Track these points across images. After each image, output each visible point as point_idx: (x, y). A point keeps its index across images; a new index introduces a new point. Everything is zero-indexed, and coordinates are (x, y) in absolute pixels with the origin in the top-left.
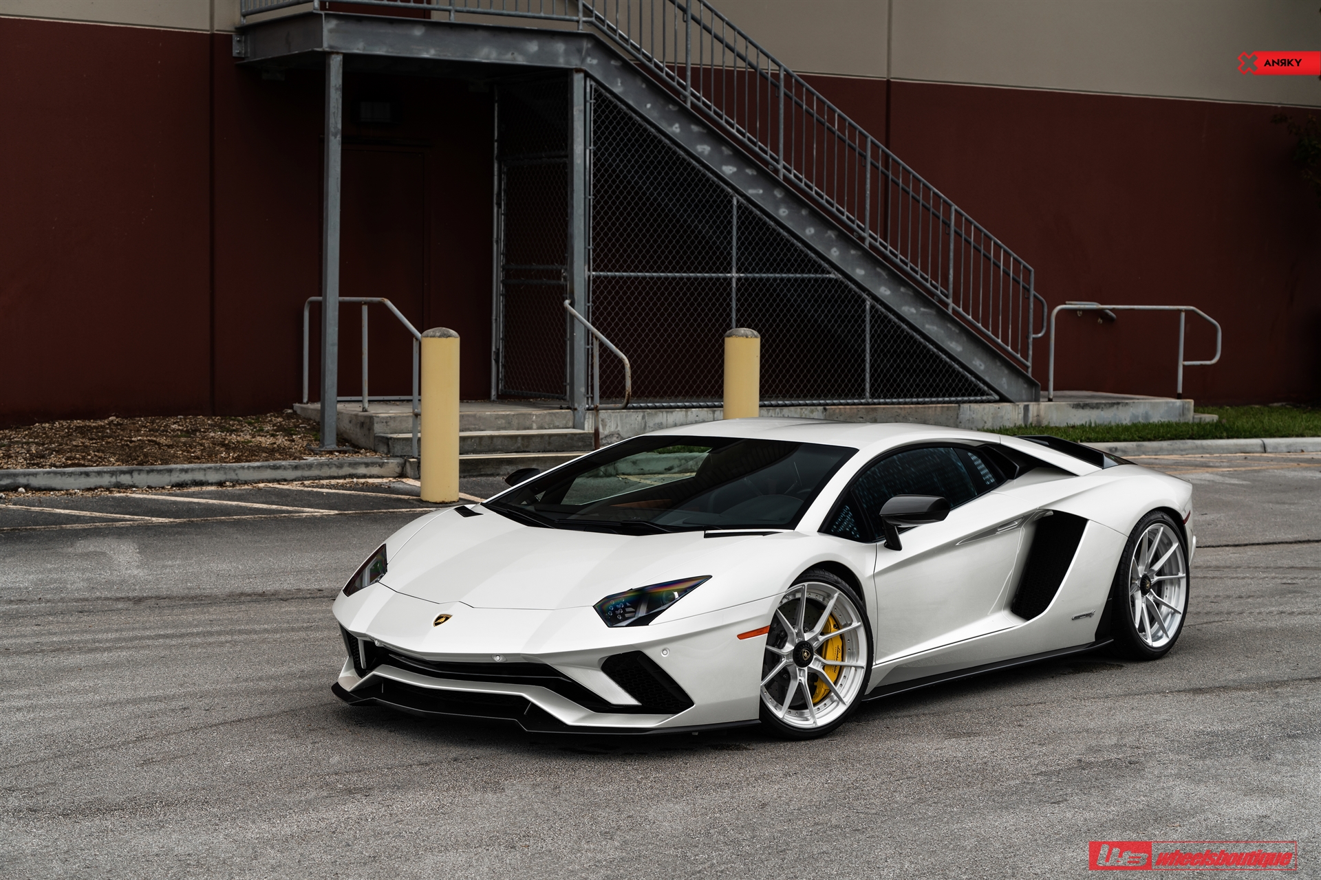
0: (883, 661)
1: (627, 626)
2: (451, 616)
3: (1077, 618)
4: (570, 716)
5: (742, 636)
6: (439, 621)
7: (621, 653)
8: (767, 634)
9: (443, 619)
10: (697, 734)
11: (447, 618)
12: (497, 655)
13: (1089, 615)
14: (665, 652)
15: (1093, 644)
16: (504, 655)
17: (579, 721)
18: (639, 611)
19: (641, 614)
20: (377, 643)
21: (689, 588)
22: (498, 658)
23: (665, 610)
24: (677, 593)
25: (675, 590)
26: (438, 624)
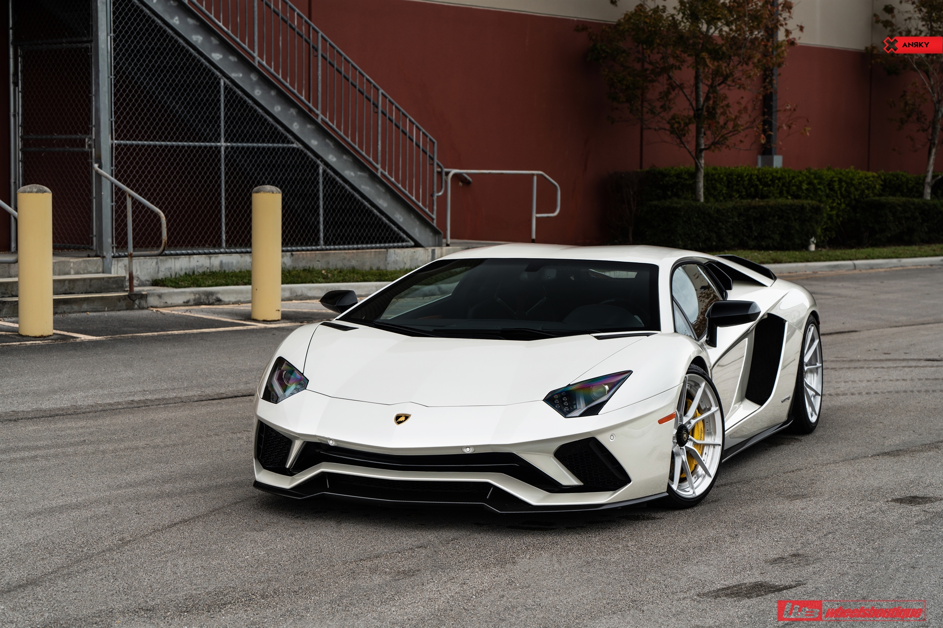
1: (579, 417)
2: (410, 415)
3: (783, 401)
4: (533, 497)
5: (661, 421)
7: (578, 440)
8: (674, 420)
9: (403, 418)
11: (407, 417)
12: (467, 447)
13: (788, 399)
14: (612, 437)
16: (474, 447)
17: (541, 500)
18: (580, 404)
19: (582, 407)
20: (331, 443)
21: (619, 382)
22: (468, 449)
23: (607, 401)
24: (607, 387)
25: (606, 385)
26: (399, 423)
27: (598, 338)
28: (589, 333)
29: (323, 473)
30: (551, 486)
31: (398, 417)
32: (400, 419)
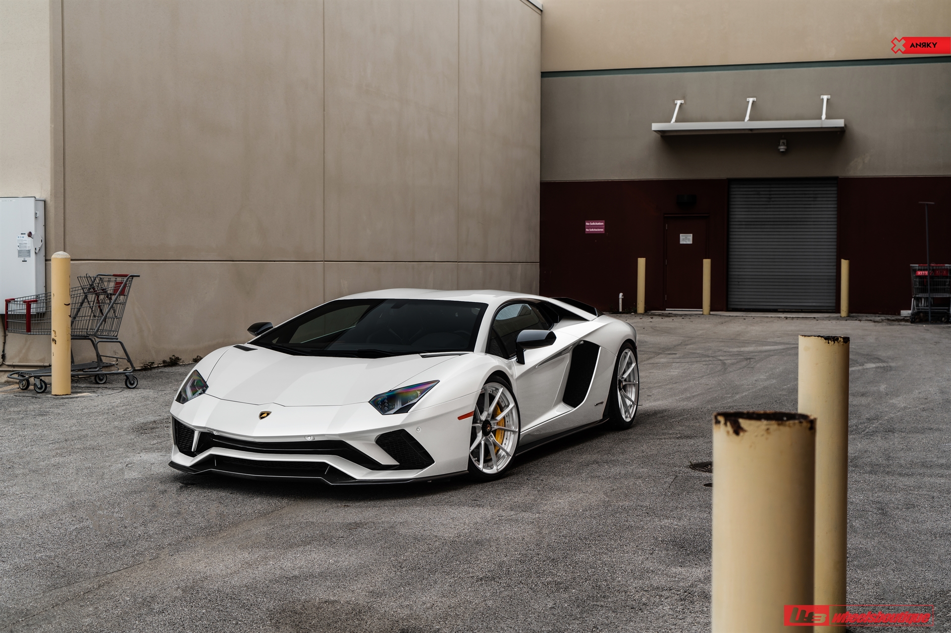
0: (526, 429)
1: (394, 414)
2: (271, 412)
3: (597, 405)
4: (358, 473)
5: (460, 418)
6: (263, 416)
7: (391, 431)
8: (472, 417)
9: (265, 415)
10: (431, 481)
11: (268, 414)
12: (308, 436)
13: (602, 403)
14: (418, 430)
15: (601, 421)
16: (314, 436)
17: (364, 476)
18: (397, 404)
19: (399, 406)
20: (215, 433)
21: (427, 389)
22: (309, 438)
23: (416, 403)
24: (419, 392)
25: (418, 390)
26: (262, 418)
27: (423, 357)
28: (419, 353)
29: (211, 455)
30: (373, 465)
31: (262, 414)
32: (262, 416)
